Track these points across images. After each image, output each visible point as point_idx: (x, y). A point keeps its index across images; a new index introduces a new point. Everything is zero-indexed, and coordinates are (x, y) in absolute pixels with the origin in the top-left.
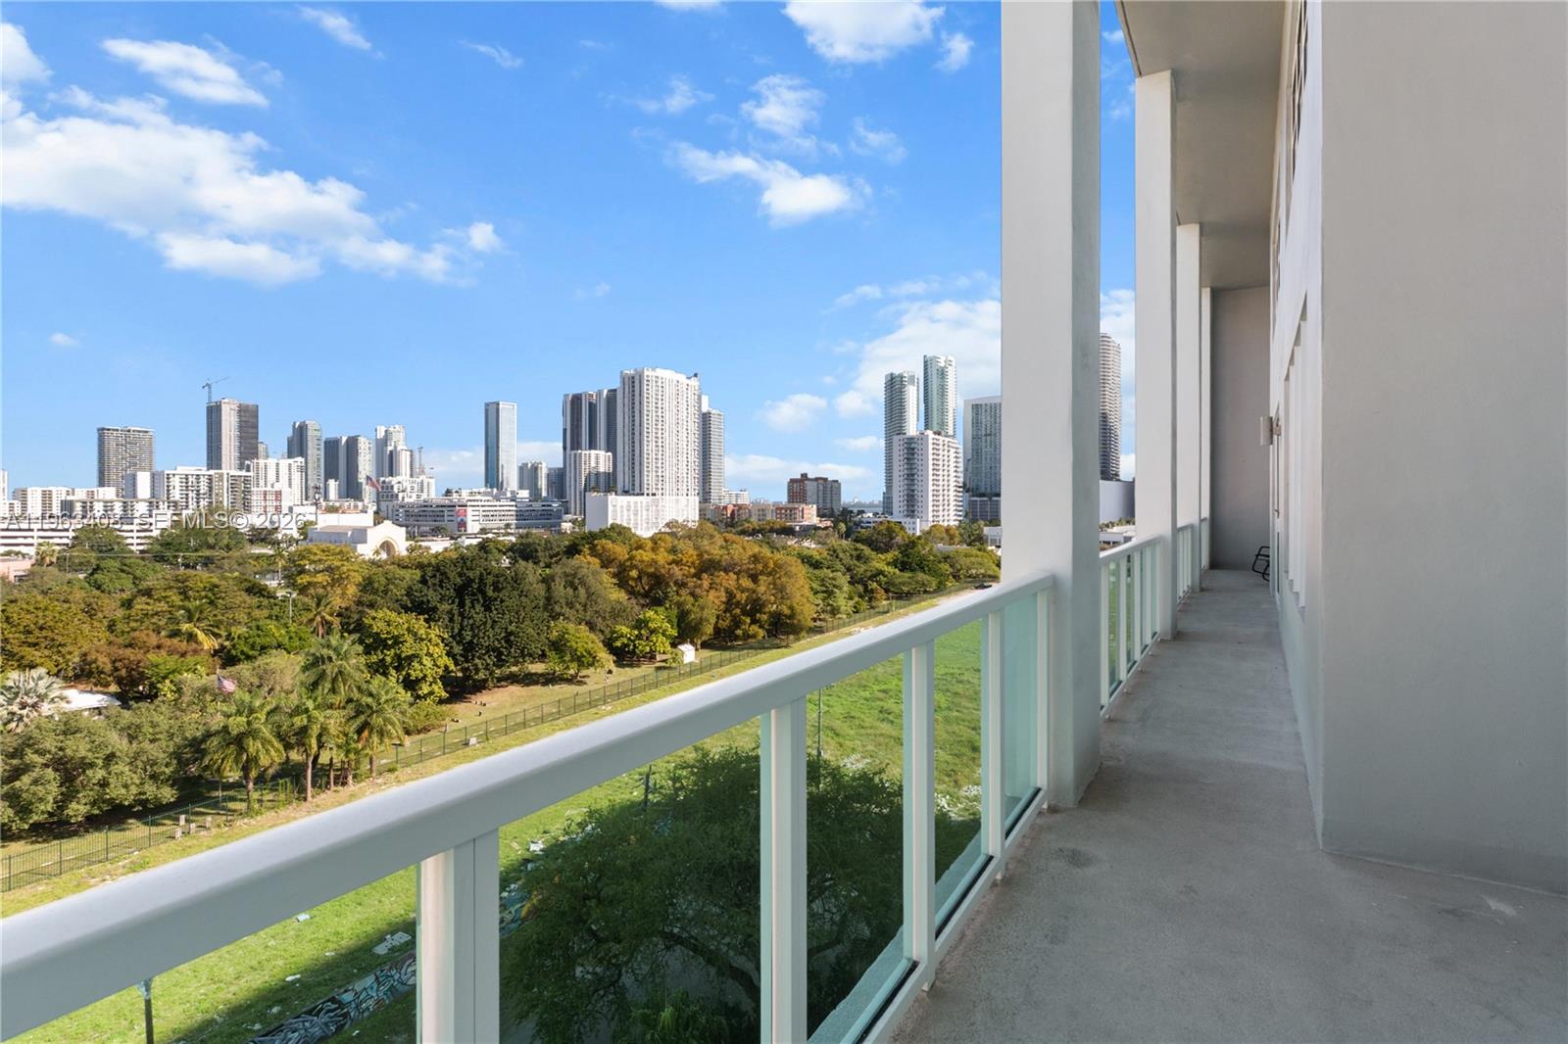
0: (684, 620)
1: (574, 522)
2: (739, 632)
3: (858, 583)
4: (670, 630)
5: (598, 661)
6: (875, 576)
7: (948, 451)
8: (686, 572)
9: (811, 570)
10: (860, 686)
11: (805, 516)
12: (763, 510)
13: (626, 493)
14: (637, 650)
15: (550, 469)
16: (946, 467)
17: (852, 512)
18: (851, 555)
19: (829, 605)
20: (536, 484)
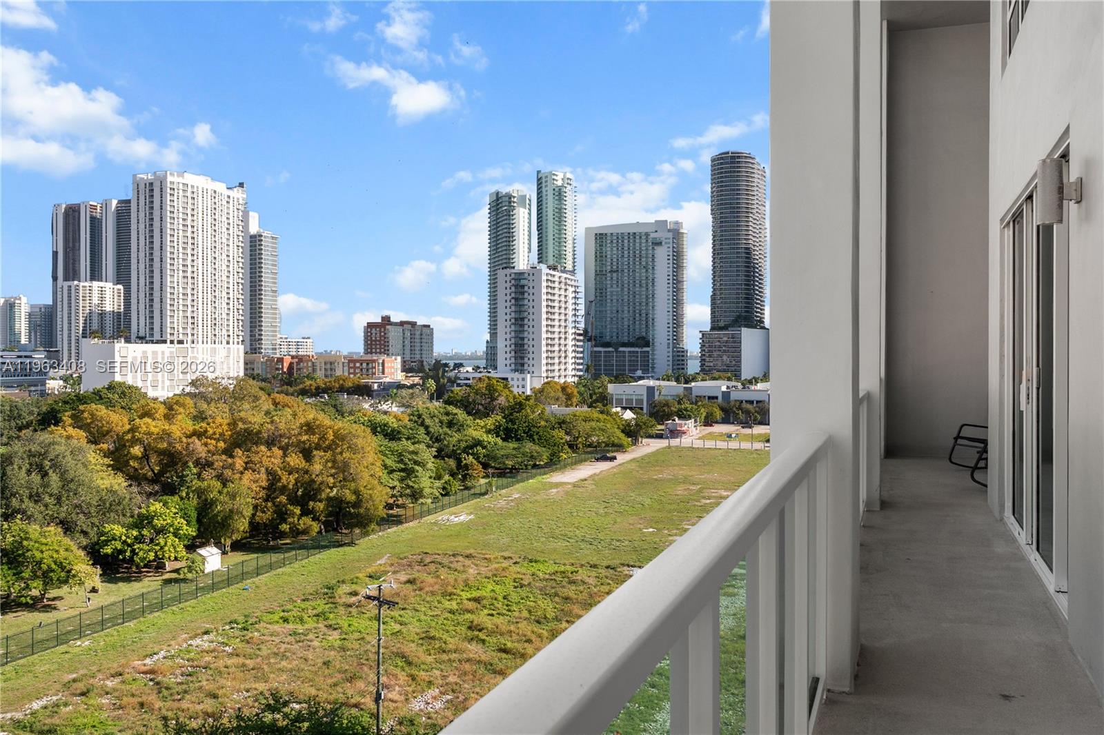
0: (207, 514)
1: (65, 379)
2: (285, 527)
3: (449, 457)
4: (185, 527)
5: (74, 576)
6: (472, 447)
7: (566, 290)
8: (211, 447)
9: (386, 442)
10: (444, 594)
11: (386, 370)
12: (331, 363)
13: (142, 339)
14: (136, 558)
15: (32, 306)
16: (562, 311)
17: (446, 365)
18: (441, 422)
19: (408, 486)
20: (12, 328)
